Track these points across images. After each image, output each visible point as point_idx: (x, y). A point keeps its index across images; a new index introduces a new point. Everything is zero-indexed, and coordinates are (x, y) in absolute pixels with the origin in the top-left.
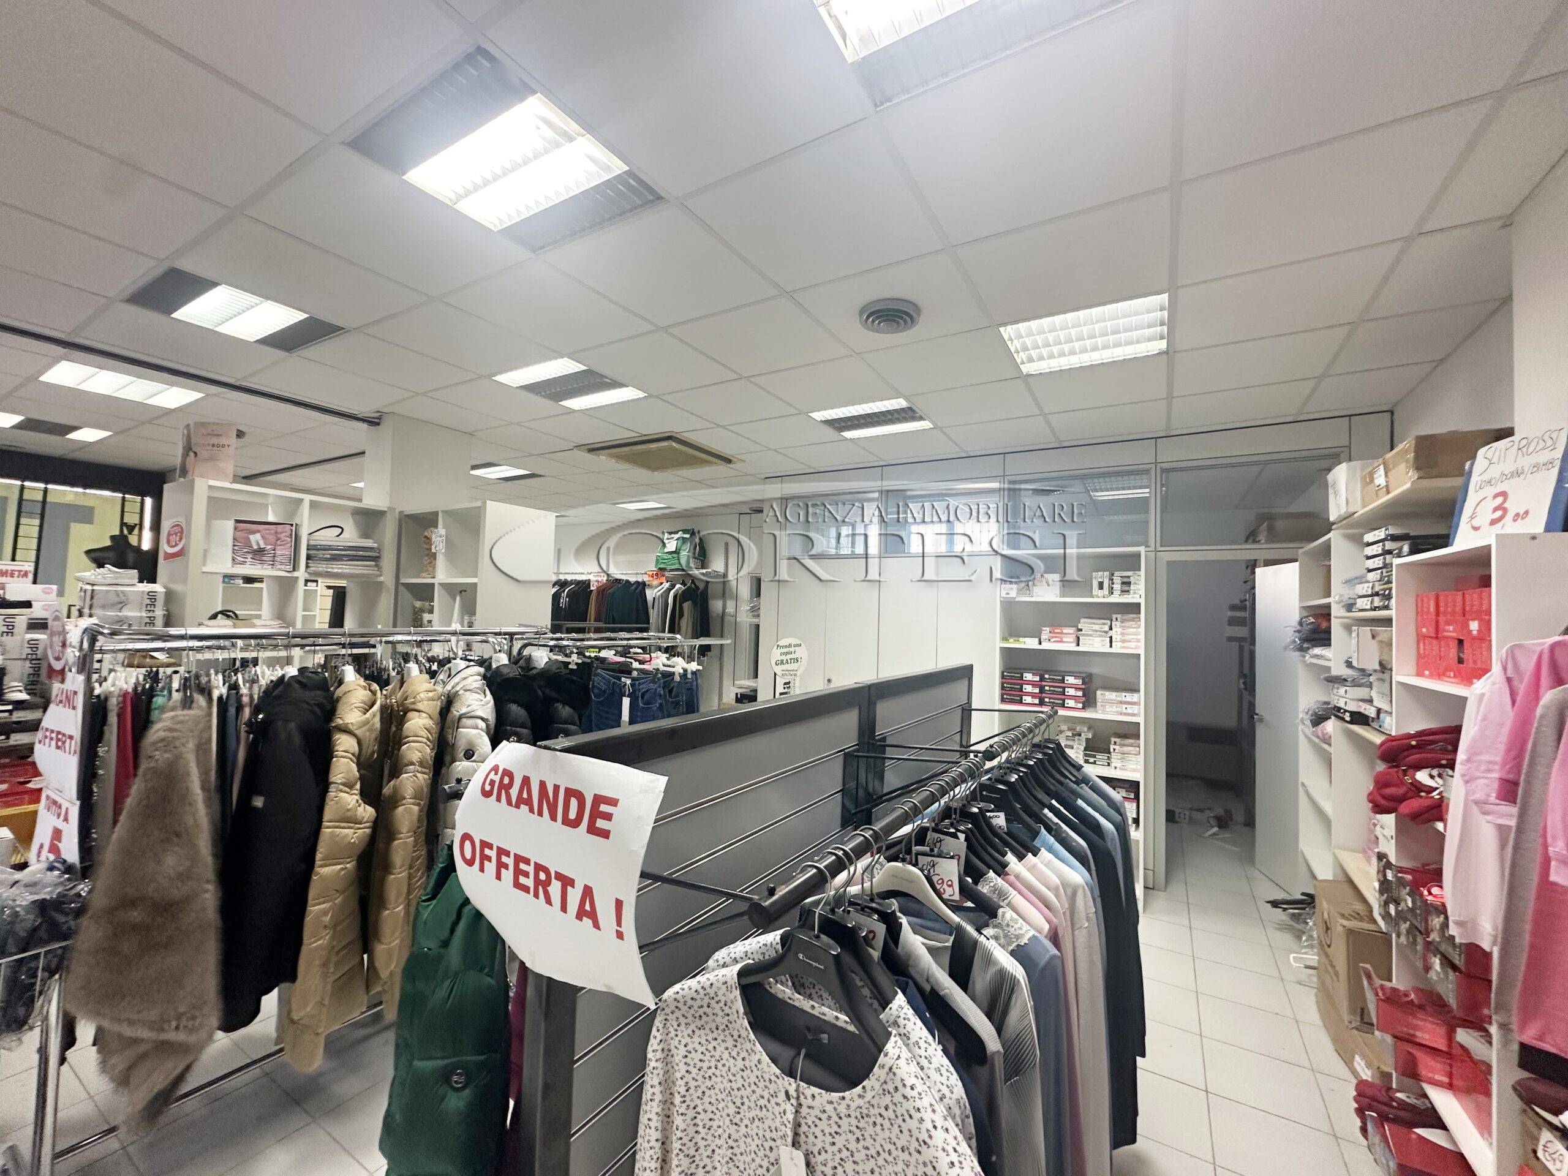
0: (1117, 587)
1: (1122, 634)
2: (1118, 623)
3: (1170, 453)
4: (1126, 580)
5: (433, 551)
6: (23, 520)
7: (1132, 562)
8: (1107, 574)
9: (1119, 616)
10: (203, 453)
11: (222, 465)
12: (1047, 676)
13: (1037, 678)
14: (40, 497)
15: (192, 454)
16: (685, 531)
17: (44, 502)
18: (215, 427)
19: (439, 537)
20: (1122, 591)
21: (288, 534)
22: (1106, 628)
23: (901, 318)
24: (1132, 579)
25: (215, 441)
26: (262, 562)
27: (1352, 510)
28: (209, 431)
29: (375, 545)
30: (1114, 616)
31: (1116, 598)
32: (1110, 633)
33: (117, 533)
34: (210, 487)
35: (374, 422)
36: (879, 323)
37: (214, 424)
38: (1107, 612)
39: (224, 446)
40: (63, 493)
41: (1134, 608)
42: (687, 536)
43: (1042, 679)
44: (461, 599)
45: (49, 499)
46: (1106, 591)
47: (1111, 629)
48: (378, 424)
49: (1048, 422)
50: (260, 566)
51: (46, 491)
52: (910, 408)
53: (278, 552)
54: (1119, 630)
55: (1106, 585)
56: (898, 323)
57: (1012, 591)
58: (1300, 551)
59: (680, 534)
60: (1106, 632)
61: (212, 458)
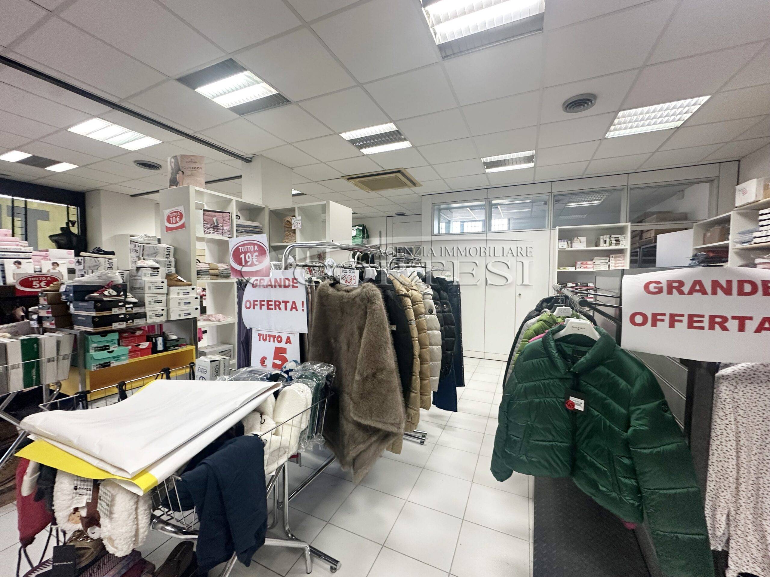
0: (614, 242)
1: (615, 263)
2: (613, 259)
3: (635, 181)
4: (616, 239)
5: (293, 228)
6: (15, 218)
7: (621, 230)
8: (608, 236)
9: (613, 255)
11: (198, 179)
12: (579, 284)
13: (574, 285)
14: (23, 206)
16: (359, 226)
17: (26, 208)
18: (192, 158)
19: (296, 221)
20: (616, 244)
21: (228, 218)
22: (607, 261)
24: (620, 238)
26: (218, 232)
28: (189, 160)
29: (261, 226)
30: (611, 256)
31: (613, 247)
32: (609, 263)
35: (247, 160)
36: (575, 107)
38: (608, 254)
39: (198, 168)
40: (34, 204)
41: (621, 252)
42: (361, 228)
43: (577, 285)
44: (310, 252)
45: (28, 207)
46: (607, 244)
47: (609, 261)
48: (251, 161)
49: (589, 164)
50: (217, 235)
51: (26, 202)
52: (533, 156)
53: (225, 228)
54: (613, 262)
55: (608, 242)
57: (564, 245)
58: (694, 224)
59: (357, 227)
60: (607, 263)
61: (192, 175)
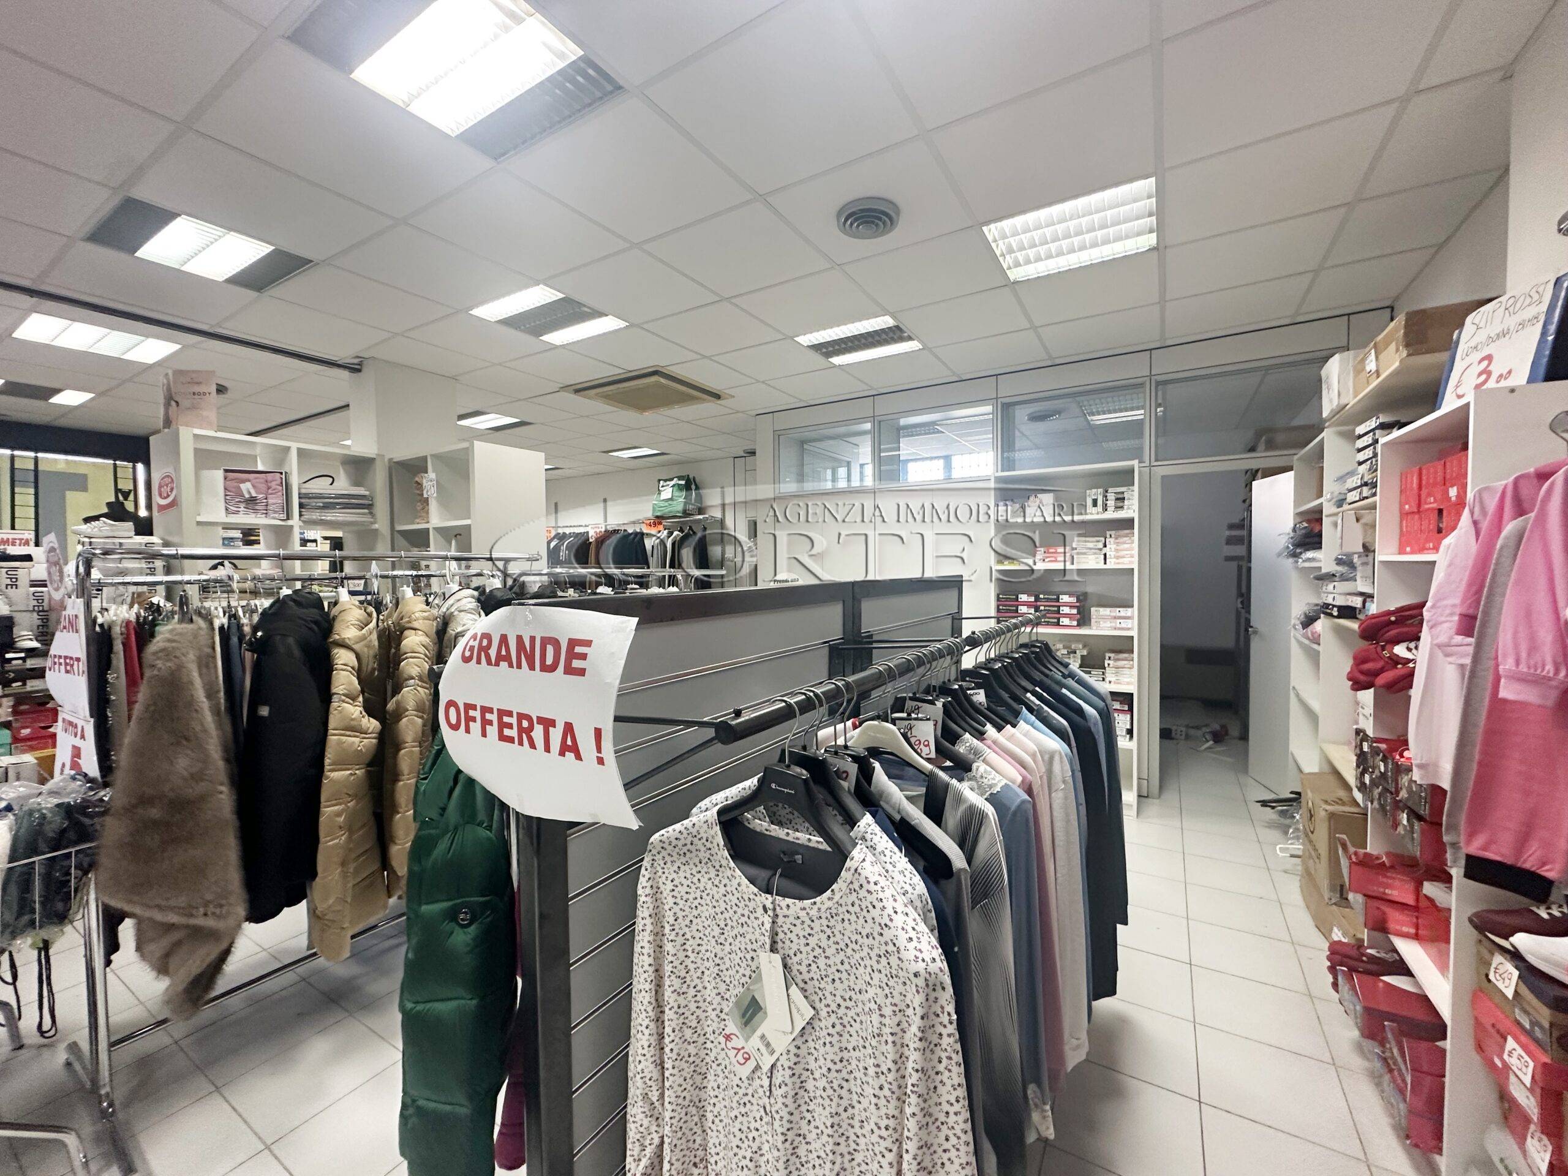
0: (1111, 503)
1: (1117, 550)
2: (1112, 540)
3: (1167, 365)
4: (1120, 496)
5: (425, 496)
6: (17, 490)
7: (1125, 477)
8: (1100, 490)
9: (1113, 533)
10: (185, 403)
11: (205, 413)
12: (1041, 596)
13: (1032, 599)
14: (32, 467)
15: (173, 403)
16: (680, 478)
17: (36, 470)
18: (194, 375)
19: (429, 481)
20: (1116, 508)
21: (279, 482)
22: (1101, 545)
23: (880, 219)
24: (1126, 495)
25: (197, 389)
26: (256, 511)
27: (1343, 401)
28: (189, 380)
29: (367, 493)
30: (1108, 533)
31: (1111, 514)
32: (1105, 550)
33: (113, 499)
34: (195, 435)
35: (355, 369)
36: (858, 226)
37: (193, 371)
38: (1100, 529)
39: (205, 394)
40: (55, 461)
41: (1128, 523)
42: (683, 482)
43: (1037, 599)
44: (457, 541)
45: (40, 468)
46: (1100, 508)
47: (1105, 546)
48: (359, 371)
49: (1039, 337)
50: (253, 515)
51: (36, 459)
52: (897, 327)
53: (270, 501)
54: (1113, 547)
55: (1100, 502)
56: (877, 225)
58: (1296, 457)
59: (675, 481)
60: (1101, 550)
61: (194, 408)
